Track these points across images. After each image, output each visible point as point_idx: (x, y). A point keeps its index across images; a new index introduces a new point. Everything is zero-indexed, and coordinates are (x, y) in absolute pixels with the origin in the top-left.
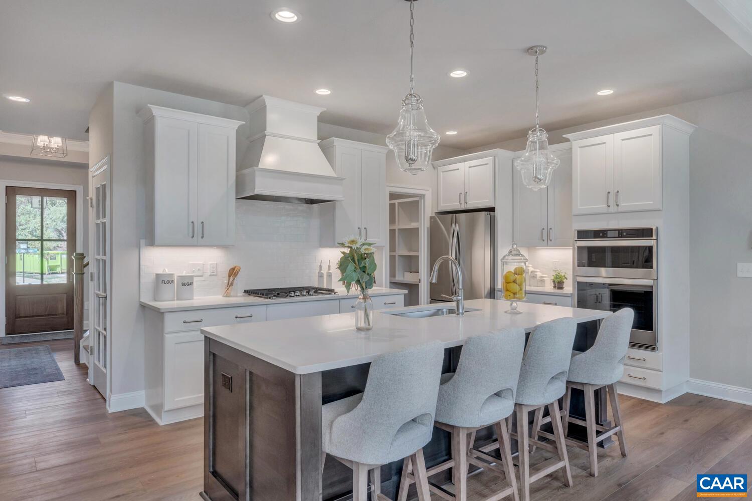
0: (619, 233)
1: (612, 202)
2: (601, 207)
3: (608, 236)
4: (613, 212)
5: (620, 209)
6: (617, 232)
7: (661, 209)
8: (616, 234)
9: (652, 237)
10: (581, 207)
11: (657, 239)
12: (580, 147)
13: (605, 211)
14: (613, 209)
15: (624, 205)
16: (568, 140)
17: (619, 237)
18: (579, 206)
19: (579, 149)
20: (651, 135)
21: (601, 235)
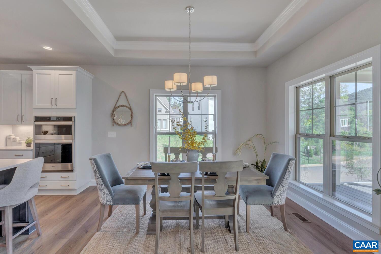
0: (57, 118)
1: (53, 103)
2: (48, 105)
3: (52, 120)
4: (54, 108)
5: (57, 107)
6: (56, 118)
7: (76, 108)
8: (56, 119)
9: (72, 120)
10: (37, 105)
11: (74, 122)
12: (37, 74)
13: (50, 107)
14: (54, 107)
15: (60, 105)
16: (30, 69)
17: (57, 120)
18: (37, 104)
19: (37, 75)
20: (72, 74)
21: (48, 119)
